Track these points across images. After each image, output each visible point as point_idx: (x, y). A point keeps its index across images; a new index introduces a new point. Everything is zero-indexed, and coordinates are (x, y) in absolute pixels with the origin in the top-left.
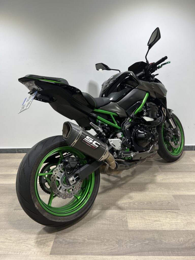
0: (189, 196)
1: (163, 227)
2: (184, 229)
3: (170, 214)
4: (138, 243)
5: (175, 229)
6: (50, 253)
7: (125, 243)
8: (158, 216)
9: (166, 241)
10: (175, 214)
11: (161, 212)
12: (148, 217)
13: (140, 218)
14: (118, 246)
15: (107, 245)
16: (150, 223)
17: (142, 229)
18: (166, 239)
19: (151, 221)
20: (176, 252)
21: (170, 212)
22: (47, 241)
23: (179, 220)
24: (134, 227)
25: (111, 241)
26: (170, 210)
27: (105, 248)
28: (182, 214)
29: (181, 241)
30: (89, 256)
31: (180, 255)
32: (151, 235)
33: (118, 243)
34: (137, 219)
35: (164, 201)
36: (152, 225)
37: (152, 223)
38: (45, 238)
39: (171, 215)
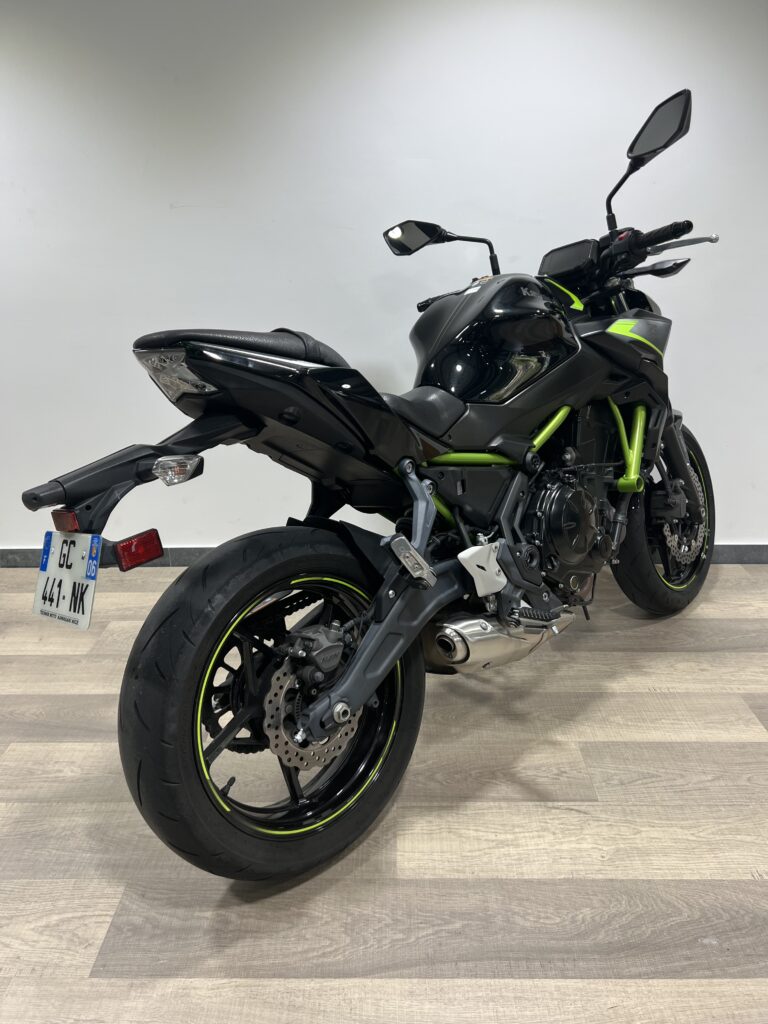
0: (639, 745)
1: (525, 869)
2: (600, 876)
3: (559, 819)
4: (424, 928)
5: (566, 877)
6: (89, 971)
7: (376, 928)
8: (514, 826)
9: (528, 920)
10: (574, 818)
11: (525, 810)
12: (477, 830)
13: (444, 834)
14: (348, 940)
15: (307, 939)
16: (477, 853)
17: (448, 876)
18: (529, 914)
19: (484, 845)
20: (560, 964)
21: (558, 811)
22: (86, 925)
23: (586, 839)
24: (419, 867)
25: (327, 923)
26: (563, 801)
27: (300, 949)
28: (604, 816)
29: (583, 922)
30: (234, 980)
31: (570, 973)
32: (477, 896)
33: (349, 932)
34: (432, 839)
35: (542, 765)
36: (485, 859)
37: (486, 854)
38: (79, 914)
39: (560, 821)
